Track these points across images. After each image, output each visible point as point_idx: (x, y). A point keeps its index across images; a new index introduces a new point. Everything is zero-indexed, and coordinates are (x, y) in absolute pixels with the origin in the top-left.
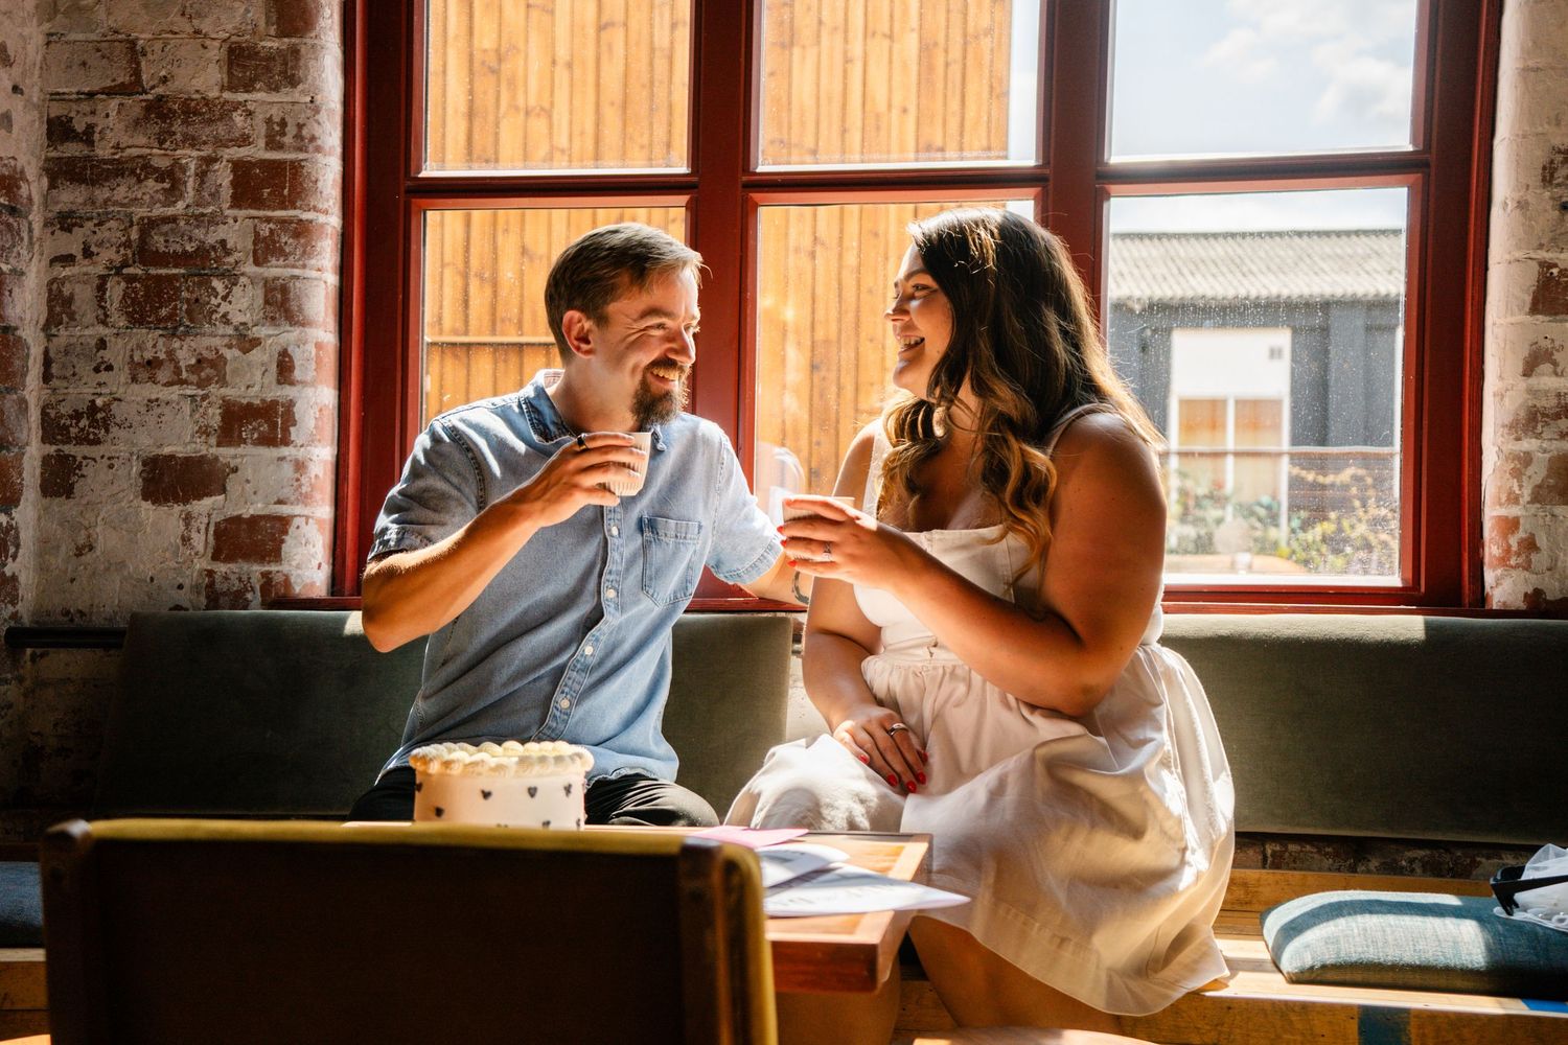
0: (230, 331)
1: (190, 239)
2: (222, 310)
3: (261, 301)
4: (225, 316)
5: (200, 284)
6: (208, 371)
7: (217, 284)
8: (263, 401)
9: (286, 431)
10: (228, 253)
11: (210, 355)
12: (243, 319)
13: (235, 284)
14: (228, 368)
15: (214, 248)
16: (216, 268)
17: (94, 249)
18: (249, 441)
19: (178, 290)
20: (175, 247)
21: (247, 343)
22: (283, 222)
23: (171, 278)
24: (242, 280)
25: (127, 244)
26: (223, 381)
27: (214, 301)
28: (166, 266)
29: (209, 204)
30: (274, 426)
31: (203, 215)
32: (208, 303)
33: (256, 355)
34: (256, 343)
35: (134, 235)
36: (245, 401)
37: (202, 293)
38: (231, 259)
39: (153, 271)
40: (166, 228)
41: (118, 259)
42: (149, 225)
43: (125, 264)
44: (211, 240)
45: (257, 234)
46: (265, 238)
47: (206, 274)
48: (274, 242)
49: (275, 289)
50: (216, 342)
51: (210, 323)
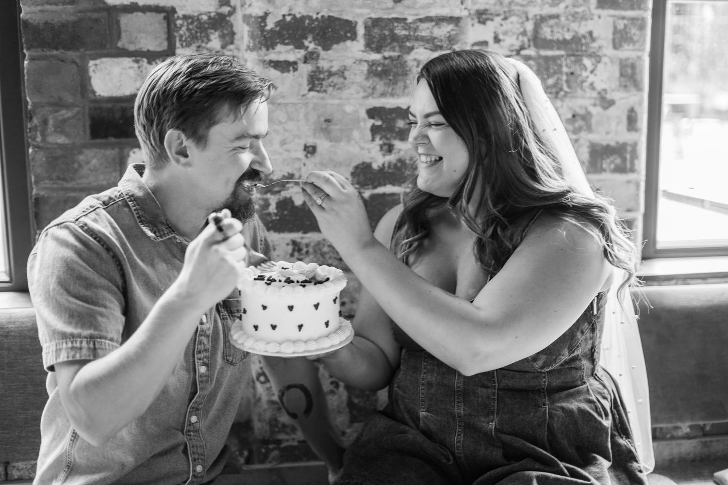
0: (594, 94)
1: (568, 30)
2: (590, 80)
3: (617, 74)
4: (592, 84)
5: (575, 62)
6: (580, 123)
7: (587, 62)
8: (617, 143)
9: (632, 163)
10: (593, 40)
11: (581, 112)
12: (604, 86)
13: (599, 62)
14: (594, 121)
15: (584, 37)
16: (586, 51)
17: (501, 37)
18: (608, 171)
19: (560, 66)
20: (558, 36)
21: (606, 103)
22: (633, 20)
23: (554, 59)
24: (605, 60)
25: (524, 33)
26: (589, 129)
27: (584, 74)
28: (552, 49)
29: (581, 5)
30: (624, 159)
31: (577, 13)
32: (580, 75)
33: (612, 111)
34: (612, 103)
35: (530, 26)
36: (604, 143)
37: (576, 68)
38: (595, 45)
39: (543, 53)
40: (552, 22)
41: (517, 44)
42: (541, 20)
43: (522, 48)
44: (583, 30)
45: (615, 27)
46: (621, 31)
47: (578, 55)
48: (627, 33)
49: (626, 66)
50: (587, 103)
51: (582, 89)
